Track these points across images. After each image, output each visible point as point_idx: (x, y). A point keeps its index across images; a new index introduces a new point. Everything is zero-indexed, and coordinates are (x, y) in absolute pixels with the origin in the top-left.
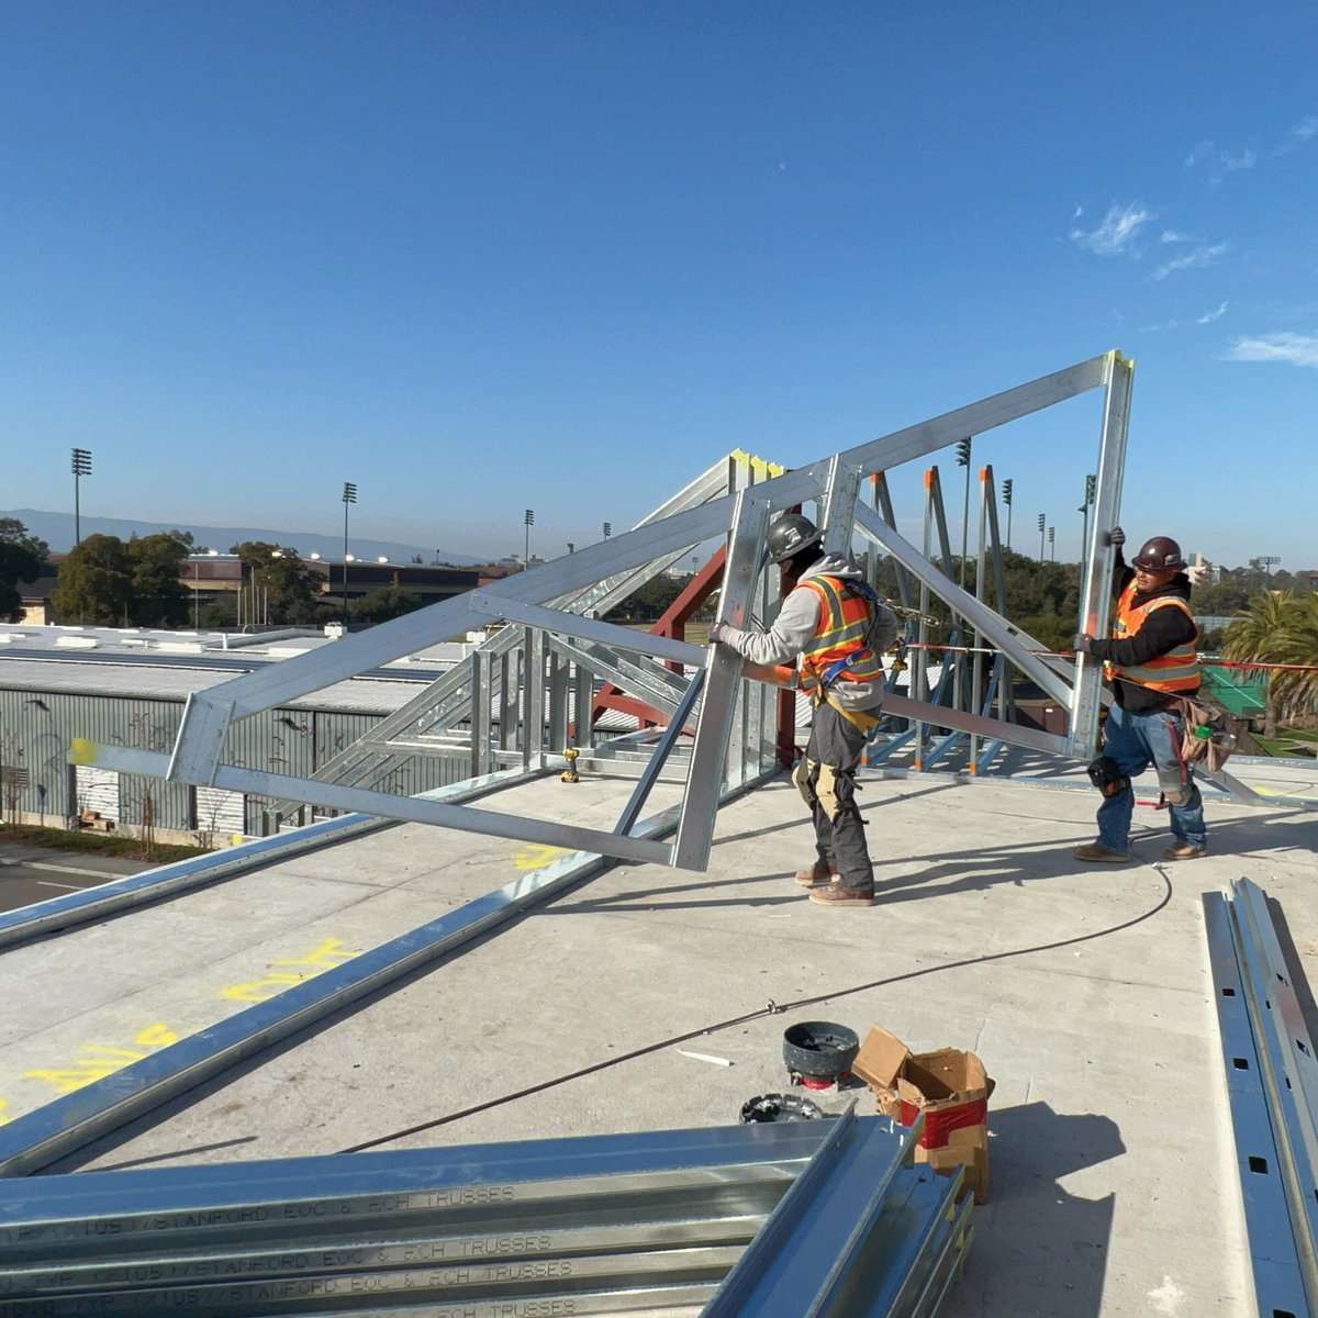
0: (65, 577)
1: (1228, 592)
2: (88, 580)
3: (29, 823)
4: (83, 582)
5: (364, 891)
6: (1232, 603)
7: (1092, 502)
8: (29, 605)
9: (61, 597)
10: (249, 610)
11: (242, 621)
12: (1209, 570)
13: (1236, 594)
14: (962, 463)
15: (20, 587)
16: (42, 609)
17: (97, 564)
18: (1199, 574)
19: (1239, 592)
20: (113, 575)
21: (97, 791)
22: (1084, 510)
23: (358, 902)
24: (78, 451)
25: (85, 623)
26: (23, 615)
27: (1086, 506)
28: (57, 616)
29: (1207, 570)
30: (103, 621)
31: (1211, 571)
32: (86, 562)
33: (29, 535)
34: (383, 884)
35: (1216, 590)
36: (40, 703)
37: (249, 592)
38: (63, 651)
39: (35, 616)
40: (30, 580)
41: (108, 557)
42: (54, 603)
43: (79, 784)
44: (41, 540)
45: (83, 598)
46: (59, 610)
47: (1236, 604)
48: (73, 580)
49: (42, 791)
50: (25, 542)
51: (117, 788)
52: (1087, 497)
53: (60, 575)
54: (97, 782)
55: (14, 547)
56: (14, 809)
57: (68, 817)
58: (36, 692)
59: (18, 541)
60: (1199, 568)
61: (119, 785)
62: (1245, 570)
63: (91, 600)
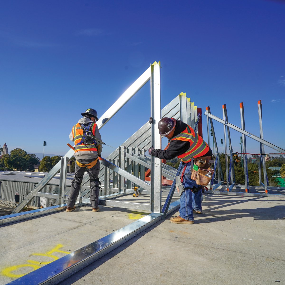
0: (41, 164)
1: (275, 162)
2: (45, 164)
3: (32, 208)
4: (44, 164)
5: (77, 225)
6: (277, 164)
7: (242, 142)
8: (36, 169)
9: (41, 167)
10: (71, 169)
11: (70, 172)
12: (270, 157)
13: (277, 162)
14: (212, 135)
15: (34, 166)
16: (38, 170)
17: (46, 161)
18: (267, 158)
19: (278, 162)
20: (49, 163)
21: (43, 202)
22: (241, 144)
23: (74, 229)
24: (44, 142)
25: (44, 172)
26: (35, 170)
27: (241, 143)
28: (40, 171)
29: (269, 157)
30: (47, 171)
31: (270, 158)
32: (44, 161)
33: (37, 157)
34: (84, 222)
35: (272, 162)
36: (34, 185)
37: (71, 166)
38: (39, 176)
39: (36, 171)
40: (36, 164)
41: (48, 160)
42: (39, 168)
43: (40, 201)
44: (38, 158)
45: (44, 167)
46: (40, 170)
47: (278, 165)
48: (43, 164)
49: (34, 202)
50: (36, 158)
51: (46, 202)
52: (241, 141)
53: (41, 163)
54: (43, 200)
55: (34, 158)
56: (29, 205)
57: (38, 207)
58: (34, 183)
59: (35, 158)
60: (267, 157)
61: (47, 201)
62: (278, 157)
63: (45, 168)
